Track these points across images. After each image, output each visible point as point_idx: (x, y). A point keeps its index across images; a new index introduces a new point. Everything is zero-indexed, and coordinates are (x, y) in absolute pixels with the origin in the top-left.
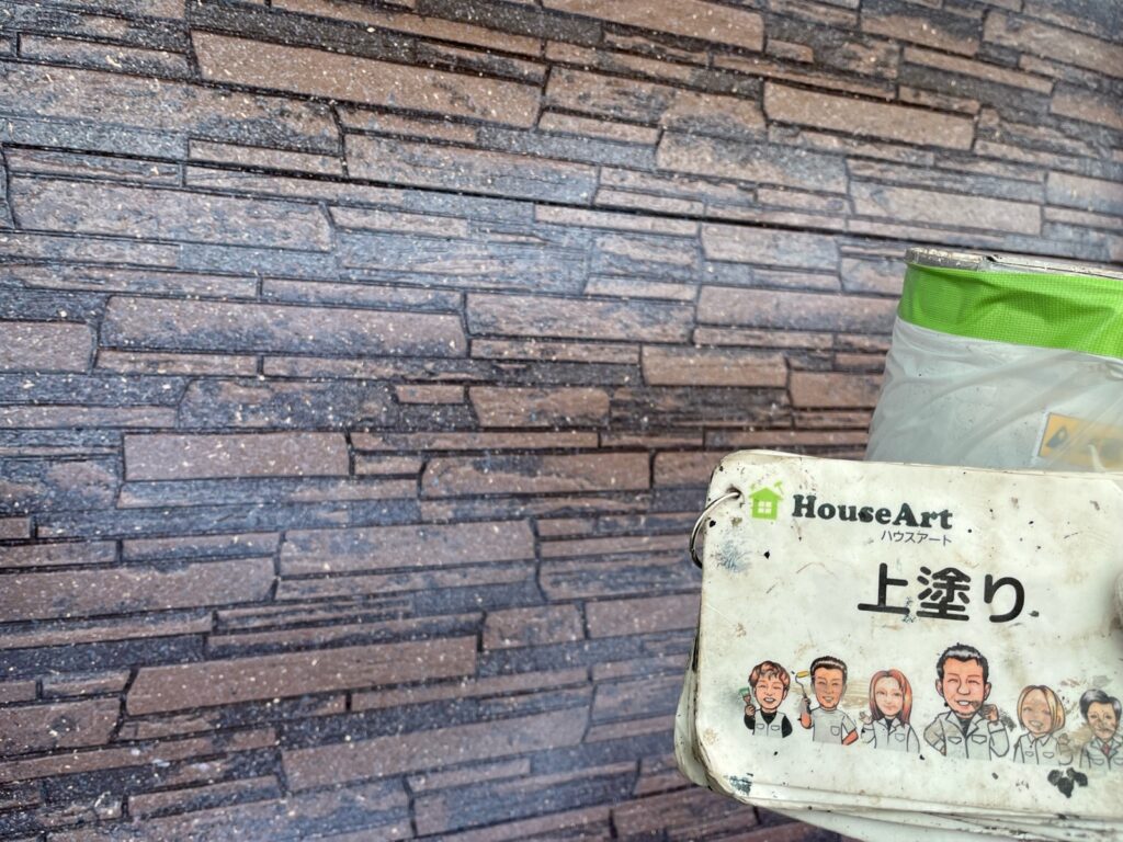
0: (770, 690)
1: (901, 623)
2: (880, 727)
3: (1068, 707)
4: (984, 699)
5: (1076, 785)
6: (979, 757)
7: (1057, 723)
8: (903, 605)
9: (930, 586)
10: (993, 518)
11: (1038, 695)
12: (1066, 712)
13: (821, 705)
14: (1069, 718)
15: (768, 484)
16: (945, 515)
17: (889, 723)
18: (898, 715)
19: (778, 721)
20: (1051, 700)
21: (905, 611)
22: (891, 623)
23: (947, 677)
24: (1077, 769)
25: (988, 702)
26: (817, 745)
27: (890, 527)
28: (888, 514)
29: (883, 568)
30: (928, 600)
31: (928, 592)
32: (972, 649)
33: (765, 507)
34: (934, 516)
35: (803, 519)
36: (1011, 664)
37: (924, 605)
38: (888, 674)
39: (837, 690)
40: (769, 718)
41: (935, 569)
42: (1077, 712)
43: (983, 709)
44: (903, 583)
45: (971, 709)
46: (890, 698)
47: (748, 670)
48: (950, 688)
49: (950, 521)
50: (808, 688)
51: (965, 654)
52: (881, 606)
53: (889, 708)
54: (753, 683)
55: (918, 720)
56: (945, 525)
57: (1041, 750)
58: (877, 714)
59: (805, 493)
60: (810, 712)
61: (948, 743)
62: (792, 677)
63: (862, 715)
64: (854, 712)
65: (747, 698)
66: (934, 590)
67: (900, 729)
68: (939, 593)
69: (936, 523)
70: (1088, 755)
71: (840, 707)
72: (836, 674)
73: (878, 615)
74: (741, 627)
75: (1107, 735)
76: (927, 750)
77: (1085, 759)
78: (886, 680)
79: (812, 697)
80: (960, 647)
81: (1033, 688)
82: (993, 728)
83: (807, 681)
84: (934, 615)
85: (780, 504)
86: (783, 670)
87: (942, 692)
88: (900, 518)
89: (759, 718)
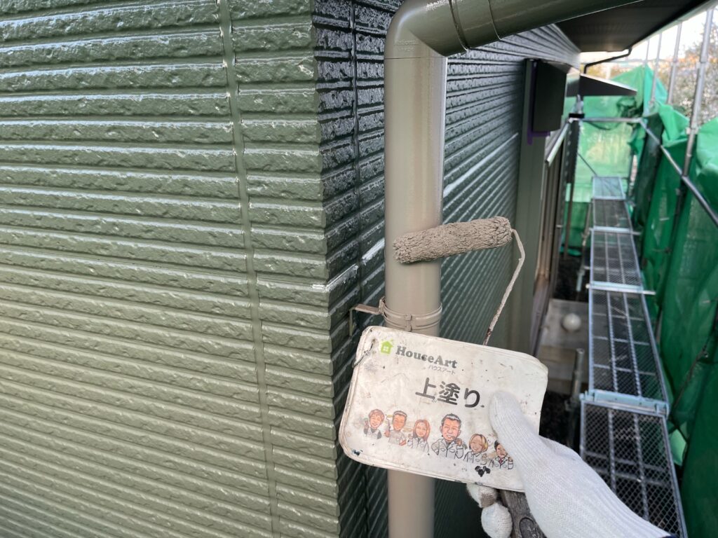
0: (376, 421)
1: (431, 402)
2: (415, 441)
3: (489, 444)
4: (458, 436)
5: (485, 472)
6: (450, 457)
7: (484, 448)
8: (433, 395)
9: (444, 389)
10: (472, 366)
11: (479, 438)
12: (488, 446)
13: (395, 429)
14: (489, 448)
15: (389, 340)
16: (454, 363)
17: (419, 440)
18: (423, 437)
19: (377, 432)
20: (484, 440)
21: (433, 398)
22: (427, 401)
23: (445, 426)
24: (487, 467)
25: (459, 437)
26: (390, 444)
27: (432, 364)
28: (433, 359)
29: (428, 379)
30: (443, 395)
31: (443, 391)
32: (456, 417)
33: (386, 349)
34: (450, 362)
35: (400, 356)
36: (470, 424)
37: (441, 396)
38: (422, 421)
39: (402, 424)
40: (373, 431)
41: (447, 383)
42: (493, 446)
43: (456, 440)
44: (434, 387)
45: (452, 439)
46: (421, 431)
47: (369, 412)
48: (445, 430)
49: (456, 365)
50: (391, 422)
51: (453, 418)
52: (424, 394)
53: (420, 434)
54: (370, 417)
55: (430, 440)
56: (454, 367)
57: (475, 458)
58: (415, 436)
59: (402, 345)
60: (389, 431)
61: (440, 452)
62: (386, 417)
63: (409, 435)
64: (407, 434)
65: (367, 422)
66: (446, 391)
67: (423, 443)
68: (447, 393)
69: (450, 365)
70: (493, 462)
71: (402, 431)
72: (403, 418)
73: (423, 397)
74: (369, 394)
75: (503, 456)
76: (431, 452)
77: (492, 464)
78: (421, 423)
79: (392, 426)
80: (452, 415)
81: (477, 435)
82: (458, 447)
83: (391, 419)
84: (444, 401)
85: (392, 348)
86: (382, 413)
87: (442, 431)
88: (437, 361)
89: (369, 430)
